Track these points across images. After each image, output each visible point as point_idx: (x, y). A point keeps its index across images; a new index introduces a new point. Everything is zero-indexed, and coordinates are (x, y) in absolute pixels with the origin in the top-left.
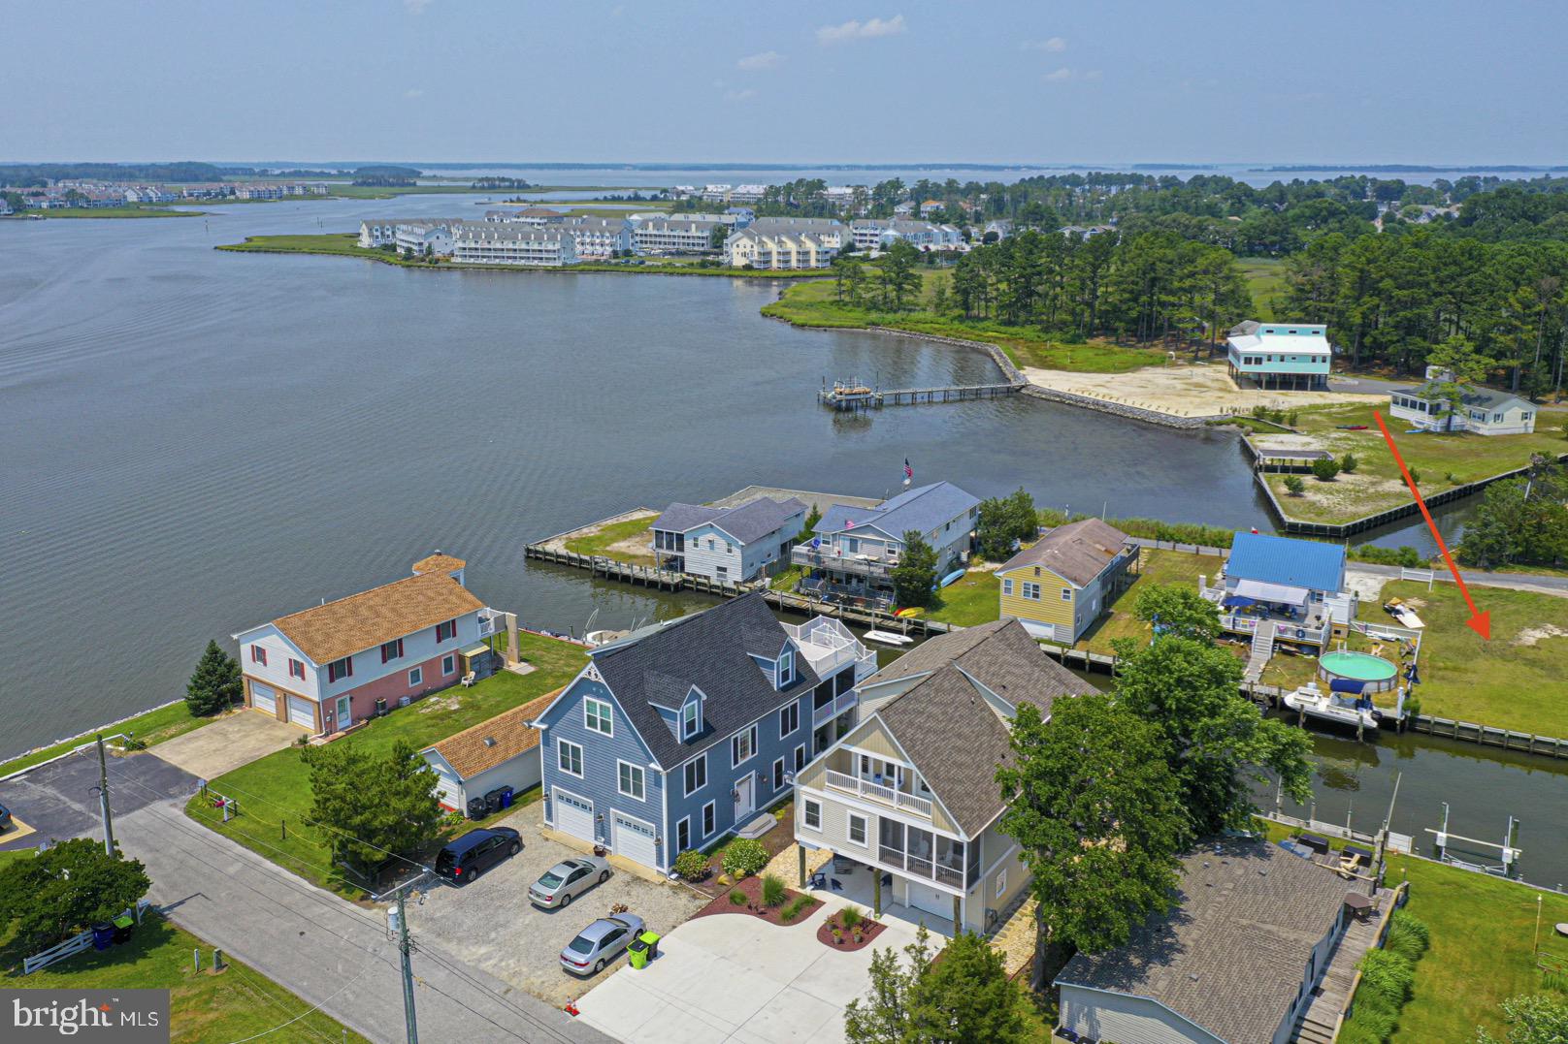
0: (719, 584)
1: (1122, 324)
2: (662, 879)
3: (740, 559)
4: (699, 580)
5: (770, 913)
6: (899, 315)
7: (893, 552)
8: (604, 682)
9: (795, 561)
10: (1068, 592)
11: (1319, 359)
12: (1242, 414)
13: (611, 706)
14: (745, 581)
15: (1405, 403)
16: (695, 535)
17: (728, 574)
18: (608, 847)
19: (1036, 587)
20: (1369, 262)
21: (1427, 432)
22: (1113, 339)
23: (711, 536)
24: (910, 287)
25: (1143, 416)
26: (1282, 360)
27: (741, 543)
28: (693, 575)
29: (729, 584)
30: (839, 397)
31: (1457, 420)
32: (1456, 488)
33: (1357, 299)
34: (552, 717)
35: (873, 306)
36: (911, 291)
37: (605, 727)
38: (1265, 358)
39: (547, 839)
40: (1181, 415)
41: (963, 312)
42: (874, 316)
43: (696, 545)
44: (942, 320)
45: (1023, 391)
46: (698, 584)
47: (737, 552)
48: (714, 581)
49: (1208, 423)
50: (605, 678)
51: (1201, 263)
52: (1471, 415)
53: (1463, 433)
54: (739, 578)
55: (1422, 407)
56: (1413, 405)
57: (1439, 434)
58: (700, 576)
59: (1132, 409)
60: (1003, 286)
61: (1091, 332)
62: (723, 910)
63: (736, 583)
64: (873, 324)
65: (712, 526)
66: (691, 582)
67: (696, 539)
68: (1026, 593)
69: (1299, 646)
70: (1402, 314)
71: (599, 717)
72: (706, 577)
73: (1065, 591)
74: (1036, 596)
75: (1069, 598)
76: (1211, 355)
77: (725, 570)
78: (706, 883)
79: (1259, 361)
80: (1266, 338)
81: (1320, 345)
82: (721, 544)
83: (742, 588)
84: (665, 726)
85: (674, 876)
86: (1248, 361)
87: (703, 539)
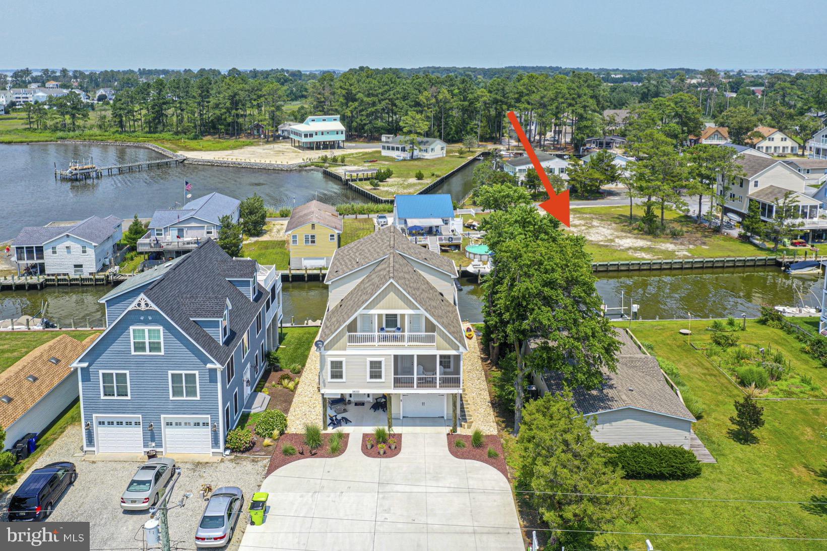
0: (78, 277)
1: (223, 127)
2: (220, 458)
3: (94, 256)
4: (59, 277)
5: (319, 452)
6: (77, 133)
7: (211, 233)
8: (157, 308)
9: (140, 249)
10: (333, 236)
11: (340, 133)
12: (316, 160)
13: (161, 328)
14: (98, 272)
15: (388, 148)
16: (53, 245)
17: (84, 269)
18: (158, 450)
19: (313, 237)
20: (351, 85)
21: (404, 160)
22: (217, 136)
23: (68, 243)
24: (81, 116)
25: (263, 167)
26: (322, 134)
27: (94, 244)
28: (53, 275)
29: (86, 275)
30: (74, 172)
31: (416, 153)
32: (438, 179)
33: (347, 104)
34: (93, 355)
35: (55, 129)
36: (81, 119)
37: (155, 347)
38: (314, 134)
39: (94, 462)
40: (285, 163)
41: (120, 129)
42: (60, 134)
43: (54, 252)
44: (106, 134)
45: (185, 162)
46: (58, 280)
47: (91, 252)
48: (72, 276)
49: (300, 166)
50: (156, 304)
51: (265, 90)
52: (421, 150)
53: (419, 159)
54: (94, 270)
55: (398, 149)
56: (393, 149)
57: (409, 160)
58: (59, 275)
59: (256, 164)
60: (144, 112)
61: (203, 133)
62: (284, 463)
63: (91, 274)
64: (61, 138)
65: (68, 236)
66: (51, 280)
67: (54, 248)
68: (307, 241)
69: (449, 246)
70: (369, 110)
71: (147, 341)
72: (64, 275)
73: (331, 236)
74: (313, 242)
75: (334, 239)
76: (274, 140)
77: (81, 266)
78: (254, 449)
79: (311, 135)
80: (312, 123)
81: (338, 126)
82: (76, 248)
83: (97, 277)
84: (207, 335)
85: (228, 452)
86: (306, 136)
87: (60, 248)
